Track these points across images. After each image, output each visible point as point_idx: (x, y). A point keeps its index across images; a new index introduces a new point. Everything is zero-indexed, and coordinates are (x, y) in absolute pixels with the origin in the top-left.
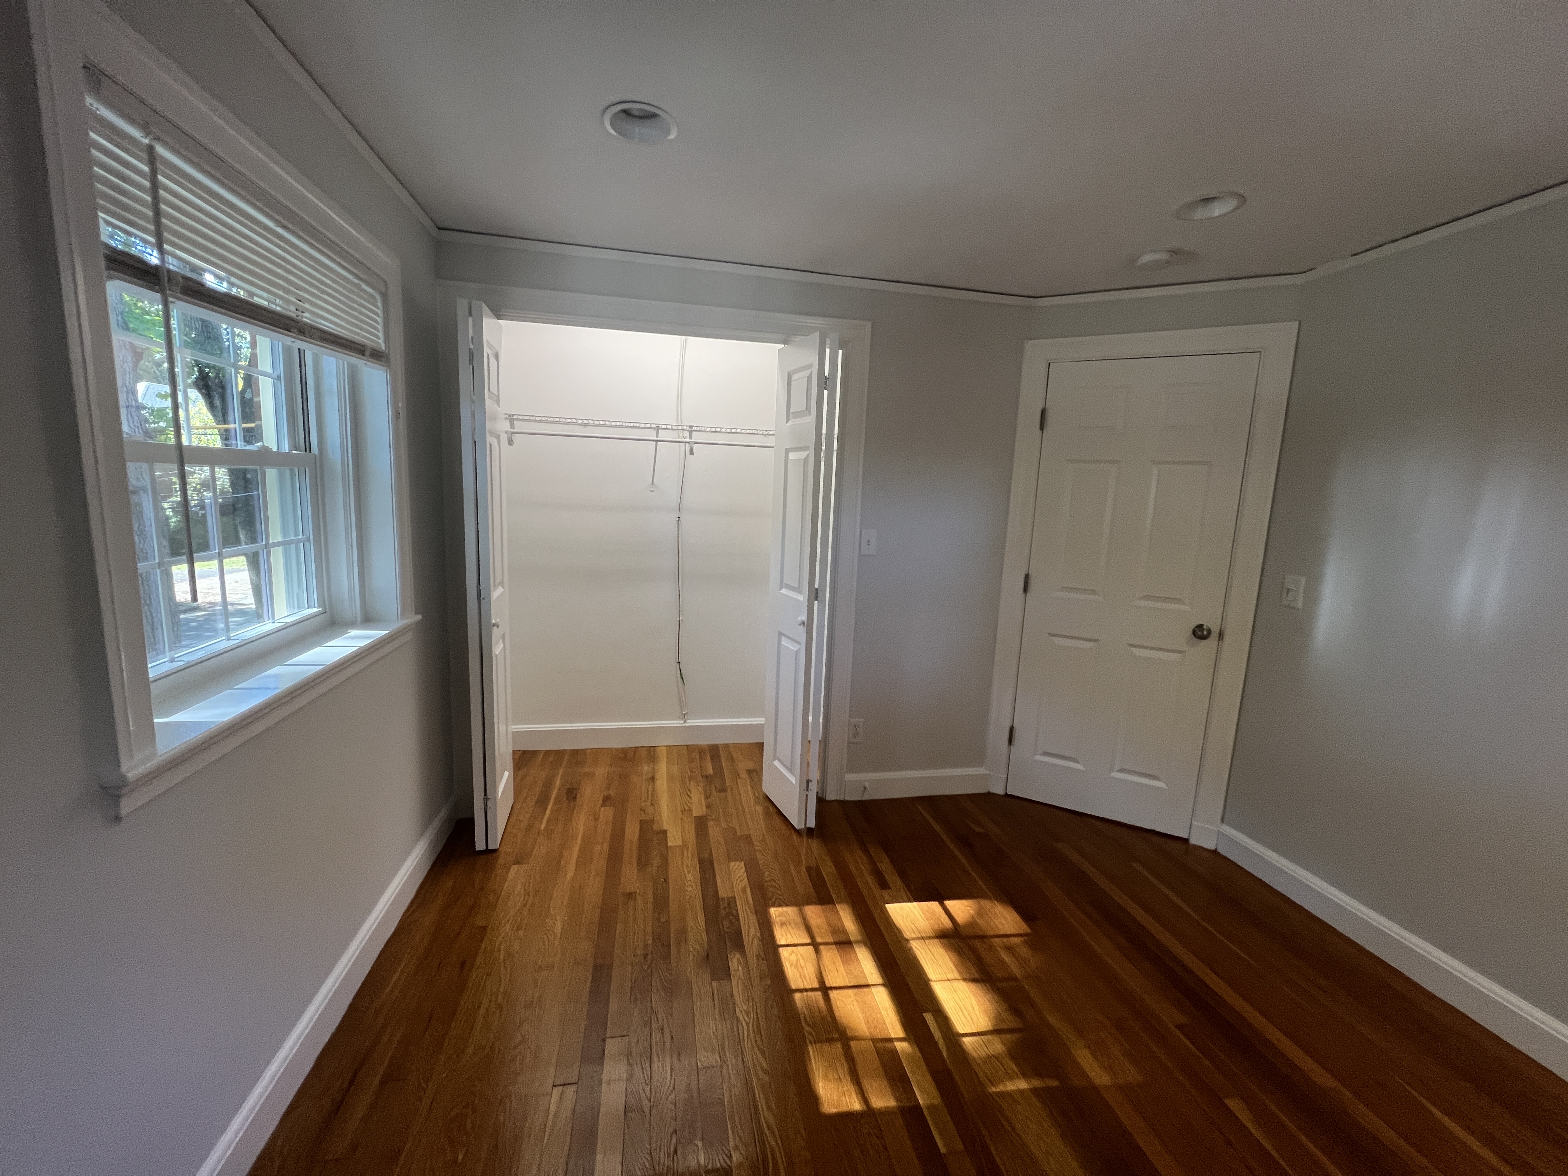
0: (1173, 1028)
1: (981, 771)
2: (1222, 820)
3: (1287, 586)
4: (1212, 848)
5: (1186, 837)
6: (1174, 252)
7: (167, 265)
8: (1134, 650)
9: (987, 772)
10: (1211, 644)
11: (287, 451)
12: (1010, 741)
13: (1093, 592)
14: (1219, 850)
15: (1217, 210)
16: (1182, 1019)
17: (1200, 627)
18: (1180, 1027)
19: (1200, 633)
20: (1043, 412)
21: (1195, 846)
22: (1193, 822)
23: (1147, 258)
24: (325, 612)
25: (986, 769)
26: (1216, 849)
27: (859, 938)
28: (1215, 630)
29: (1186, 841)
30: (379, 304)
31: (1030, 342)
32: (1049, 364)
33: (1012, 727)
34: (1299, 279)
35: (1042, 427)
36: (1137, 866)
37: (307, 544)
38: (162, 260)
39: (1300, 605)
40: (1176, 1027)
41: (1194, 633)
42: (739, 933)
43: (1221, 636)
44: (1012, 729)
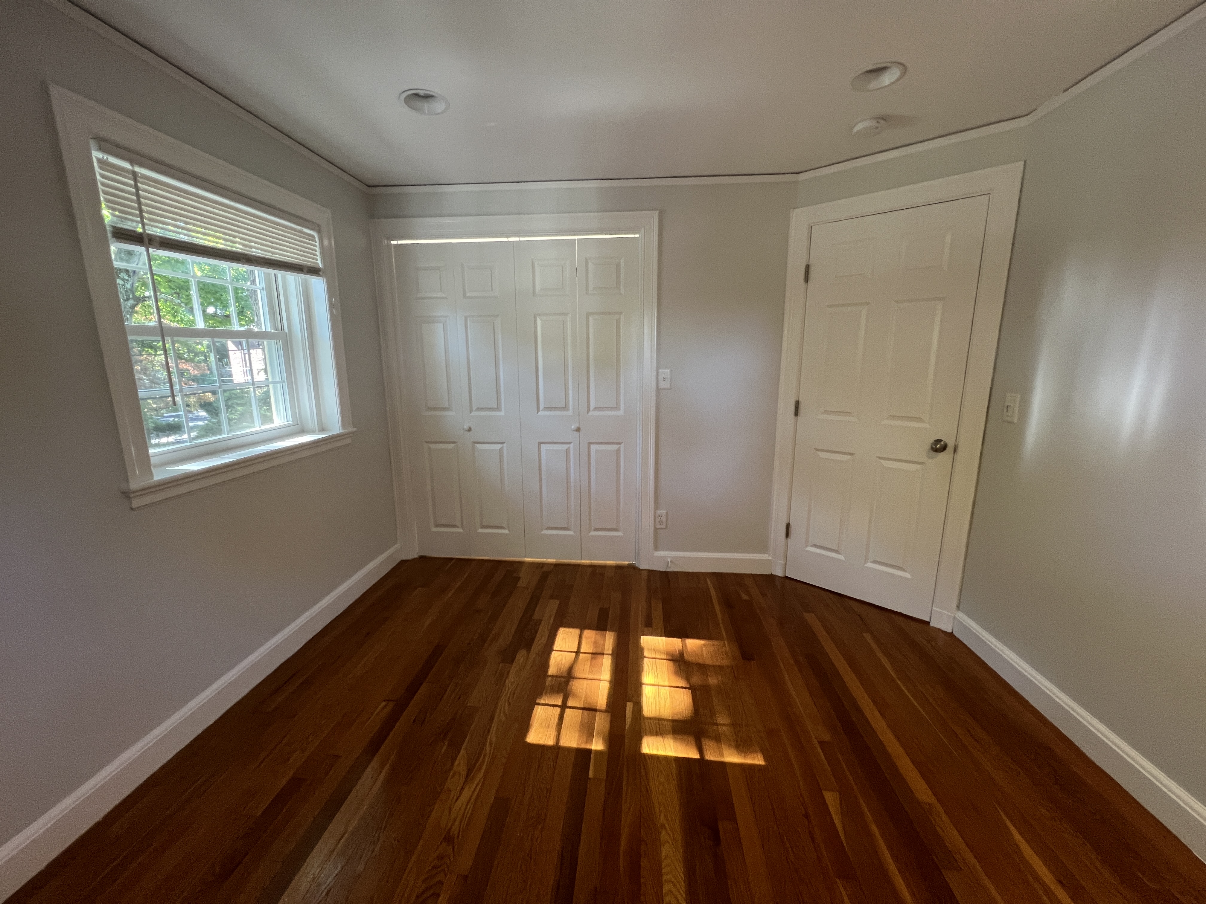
0: (815, 742)
1: (765, 557)
2: (958, 607)
3: (1007, 403)
4: (950, 631)
5: (928, 620)
6: (883, 118)
7: (147, 231)
8: (882, 461)
9: (770, 558)
10: (944, 457)
11: (270, 331)
12: (787, 535)
13: (849, 414)
14: (955, 633)
15: (887, 79)
16: (826, 737)
17: (939, 441)
18: (821, 743)
19: (938, 447)
20: (808, 268)
21: (934, 627)
22: (934, 608)
23: (859, 127)
24: (298, 424)
25: (769, 555)
26: (952, 632)
27: (610, 652)
28: (951, 444)
29: (928, 623)
30: (317, 239)
31: (796, 210)
32: (812, 226)
33: (789, 524)
34: (1023, 122)
35: (807, 280)
36: (868, 637)
37: (284, 384)
38: (144, 228)
39: (1015, 421)
40: (820, 742)
41: (932, 448)
42: (532, 640)
43: (955, 450)
44: (788, 526)
